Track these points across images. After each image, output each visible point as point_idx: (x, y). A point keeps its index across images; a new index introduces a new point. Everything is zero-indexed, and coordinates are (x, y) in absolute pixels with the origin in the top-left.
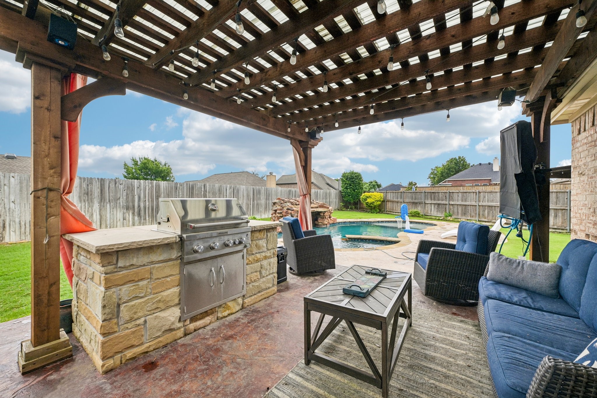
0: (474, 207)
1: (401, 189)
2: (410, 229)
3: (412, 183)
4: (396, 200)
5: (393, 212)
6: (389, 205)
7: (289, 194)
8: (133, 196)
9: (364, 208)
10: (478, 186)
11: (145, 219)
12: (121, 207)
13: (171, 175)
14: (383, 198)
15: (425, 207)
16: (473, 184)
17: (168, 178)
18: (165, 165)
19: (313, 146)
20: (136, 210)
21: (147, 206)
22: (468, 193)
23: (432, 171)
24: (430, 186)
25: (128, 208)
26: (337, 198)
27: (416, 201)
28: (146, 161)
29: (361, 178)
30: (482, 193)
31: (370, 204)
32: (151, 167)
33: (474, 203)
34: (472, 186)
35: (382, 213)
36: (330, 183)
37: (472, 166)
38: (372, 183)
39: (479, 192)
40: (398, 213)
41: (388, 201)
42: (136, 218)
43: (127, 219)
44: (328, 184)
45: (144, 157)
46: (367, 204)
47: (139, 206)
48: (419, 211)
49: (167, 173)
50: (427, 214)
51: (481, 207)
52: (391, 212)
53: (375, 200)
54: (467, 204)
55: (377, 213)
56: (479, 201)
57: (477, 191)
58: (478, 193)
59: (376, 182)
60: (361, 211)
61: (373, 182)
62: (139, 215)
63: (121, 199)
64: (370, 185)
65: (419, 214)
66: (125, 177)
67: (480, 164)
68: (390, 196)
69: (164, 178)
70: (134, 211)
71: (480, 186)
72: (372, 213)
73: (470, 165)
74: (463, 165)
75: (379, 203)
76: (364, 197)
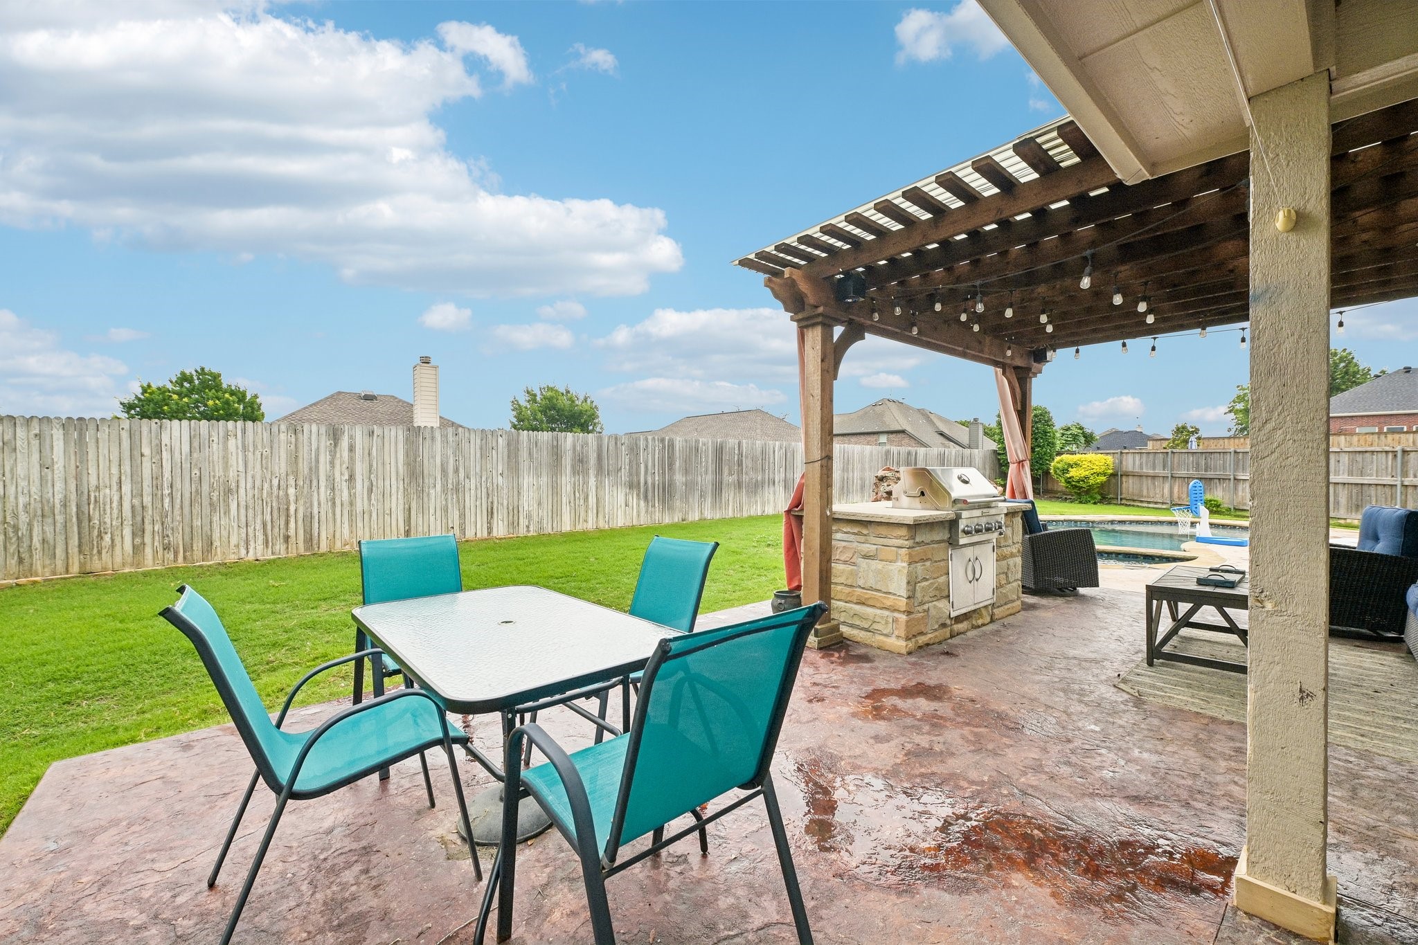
0: (1387, 490)
1: (1150, 444)
2: (1211, 536)
3: (1184, 428)
4: (1151, 472)
5: (1142, 501)
6: (1129, 486)
7: (887, 459)
8: (638, 465)
9: (1056, 492)
10: (1401, 432)
11: (654, 506)
12: (623, 482)
13: (596, 421)
14: (1111, 467)
15: (1236, 489)
16: (1381, 429)
17: (591, 428)
18: (586, 400)
19: (1035, 375)
20: (642, 490)
21: (657, 483)
22: (1368, 454)
23: (1242, 393)
24: (1232, 433)
25: (631, 486)
26: (987, 467)
27: (1210, 474)
28: (549, 394)
29: (1050, 420)
30: (1412, 455)
31: (1078, 482)
32: (562, 406)
33: (1387, 480)
34: (1380, 433)
35: (1110, 504)
36: (946, 431)
37: (1377, 376)
38: (1068, 429)
39: (1404, 452)
40: (1156, 503)
41: (1127, 475)
42: (642, 503)
43: (630, 505)
44: (942, 434)
45: (548, 387)
46: (1068, 481)
47: (646, 483)
48: (1219, 499)
49: (589, 416)
50: (1241, 507)
51: (1410, 490)
52: (1134, 501)
53: (1092, 472)
54: (1366, 482)
55: (1095, 503)
56: (1405, 474)
57: (1398, 448)
58: (1399, 455)
59: (1081, 428)
60: (1050, 498)
61: (1073, 428)
62: (646, 498)
63: (623, 470)
64: (1063, 435)
65: (1218, 506)
66: (515, 427)
67: (1408, 370)
68: (1131, 462)
69: (584, 428)
70: (639, 491)
71: (1407, 432)
72: (1081, 502)
73: (1373, 373)
74: (1346, 373)
75: (1103, 479)
76: (1059, 465)
